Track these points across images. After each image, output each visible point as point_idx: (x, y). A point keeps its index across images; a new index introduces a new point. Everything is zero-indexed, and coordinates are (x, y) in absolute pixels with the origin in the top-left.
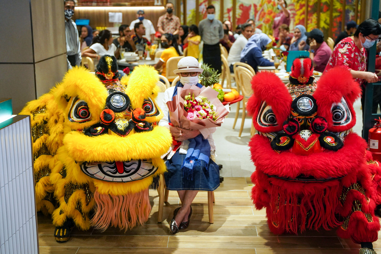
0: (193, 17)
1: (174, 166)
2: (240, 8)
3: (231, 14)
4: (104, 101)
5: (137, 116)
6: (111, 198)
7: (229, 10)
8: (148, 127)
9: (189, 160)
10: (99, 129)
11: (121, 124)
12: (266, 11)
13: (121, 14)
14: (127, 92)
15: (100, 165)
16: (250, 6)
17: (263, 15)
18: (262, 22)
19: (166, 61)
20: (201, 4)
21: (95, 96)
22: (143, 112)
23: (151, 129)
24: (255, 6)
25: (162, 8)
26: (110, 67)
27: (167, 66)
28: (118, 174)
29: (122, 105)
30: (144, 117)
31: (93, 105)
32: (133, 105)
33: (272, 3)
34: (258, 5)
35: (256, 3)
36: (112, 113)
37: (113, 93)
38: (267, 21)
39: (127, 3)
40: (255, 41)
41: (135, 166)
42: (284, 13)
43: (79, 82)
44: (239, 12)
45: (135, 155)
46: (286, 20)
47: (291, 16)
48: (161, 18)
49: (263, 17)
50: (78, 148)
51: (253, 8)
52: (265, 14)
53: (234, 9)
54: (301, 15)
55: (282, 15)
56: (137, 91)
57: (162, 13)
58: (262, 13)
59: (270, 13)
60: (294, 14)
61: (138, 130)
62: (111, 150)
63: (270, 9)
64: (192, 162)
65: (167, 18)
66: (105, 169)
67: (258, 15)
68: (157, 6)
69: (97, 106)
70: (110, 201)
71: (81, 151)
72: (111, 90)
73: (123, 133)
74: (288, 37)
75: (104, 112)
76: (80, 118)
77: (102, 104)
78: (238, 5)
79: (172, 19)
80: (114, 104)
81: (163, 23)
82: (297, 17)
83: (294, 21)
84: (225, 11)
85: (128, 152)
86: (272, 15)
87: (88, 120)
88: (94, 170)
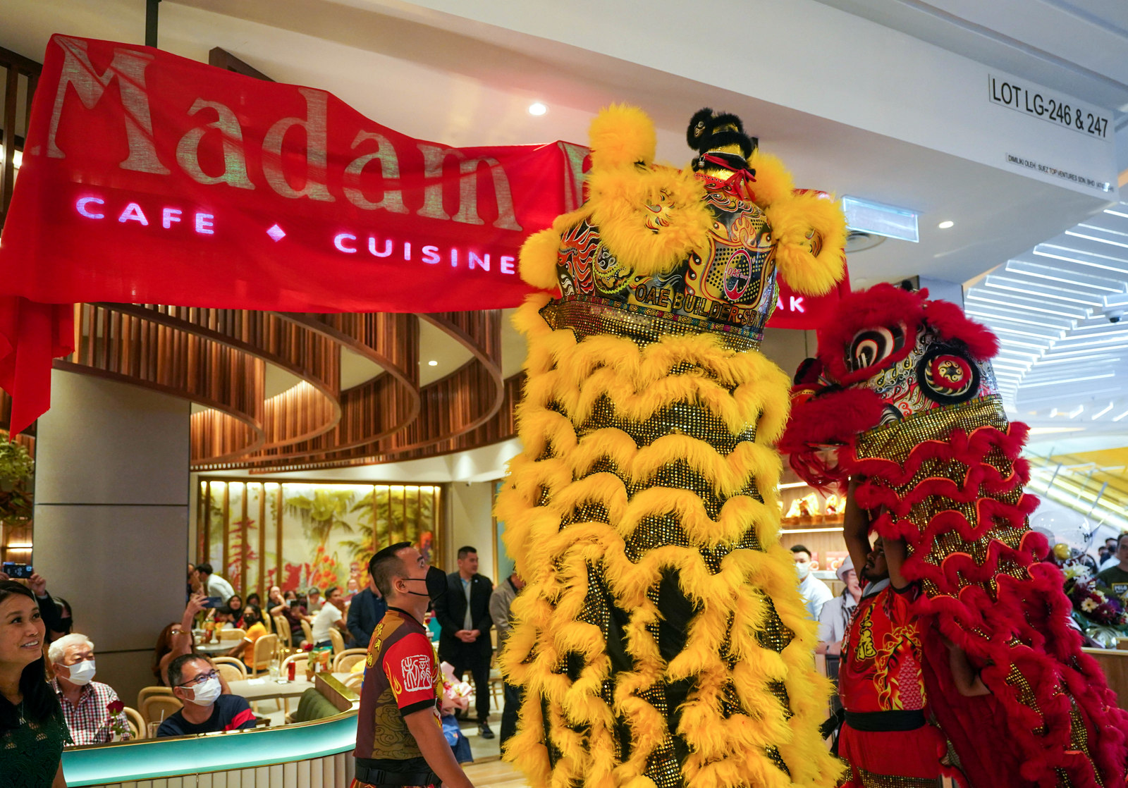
2: (286, 569)
3: (274, 577)
7: (271, 573)
12: (322, 572)
16: (300, 567)
17: (318, 578)
19: (255, 641)
20: (230, 565)
24: (307, 566)
27: (256, 648)
33: (329, 562)
34: (311, 565)
35: (308, 562)
44: (285, 574)
49: (318, 580)
51: (304, 569)
52: (320, 576)
53: (279, 569)
58: (317, 575)
59: (327, 574)
63: (327, 570)
67: (311, 578)
78: (284, 565)
84: (266, 573)
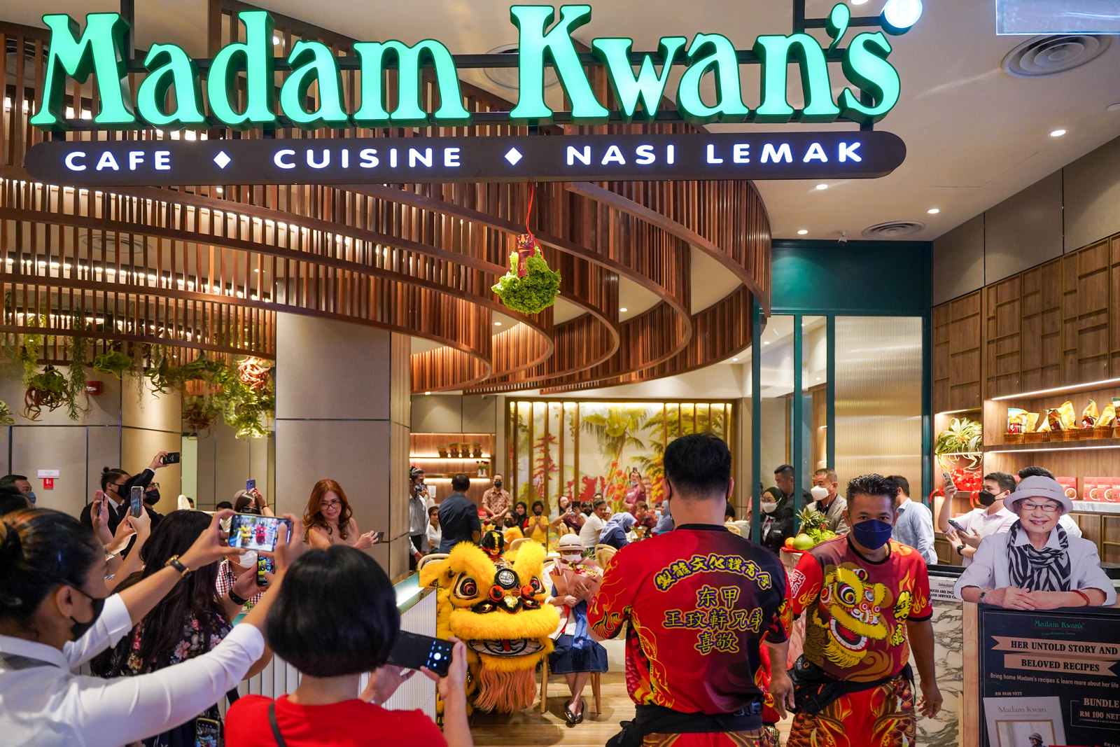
0: (525, 491)
1: (562, 648)
2: (584, 482)
3: (573, 488)
4: (493, 578)
5: (526, 593)
6: (498, 676)
7: (570, 484)
8: (536, 605)
9: (577, 640)
10: (488, 606)
11: (511, 601)
12: (616, 485)
13: (435, 487)
14: (514, 568)
15: (485, 642)
16: (596, 478)
17: (612, 490)
18: (611, 499)
20: (536, 476)
21: (484, 572)
22: (532, 589)
23: (539, 607)
24: (602, 479)
25: (487, 481)
26: (497, 542)
28: (504, 652)
29: (511, 581)
30: (533, 594)
31: (481, 582)
32: (521, 581)
33: (622, 476)
34: (606, 478)
35: (603, 475)
36: (502, 590)
37: (501, 570)
38: (618, 498)
39: (443, 475)
40: (617, 521)
41: (522, 645)
42: (639, 487)
43: (468, 558)
44: (582, 486)
45: (525, 633)
46: (641, 497)
47: (647, 491)
48: (486, 493)
49: (612, 492)
50: (466, 625)
51: (599, 481)
52: (614, 488)
53: (576, 481)
54: (658, 490)
55: (636, 490)
56: (526, 568)
57: (488, 487)
58: (611, 487)
59: (620, 488)
60: (651, 490)
61: (526, 608)
62: (501, 628)
63: (620, 483)
64: (581, 642)
65: (494, 493)
66: (491, 647)
67: (605, 490)
68: (481, 478)
69: (486, 583)
70: (497, 680)
71: (470, 629)
72: (498, 567)
73: (513, 611)
74: (647, 517)
75: (494, 589)
76: (465, 594)
77: (491, 581)
78: (581, 478)
79: (501, 494)
80: (502, 581)
81: (489, 498)
82: (653, 493)
83: (651, 497)
84: (566, 485)
85: (518, 630)
86: (623, 490)
87: (475, 597)
88: (480, 648)
